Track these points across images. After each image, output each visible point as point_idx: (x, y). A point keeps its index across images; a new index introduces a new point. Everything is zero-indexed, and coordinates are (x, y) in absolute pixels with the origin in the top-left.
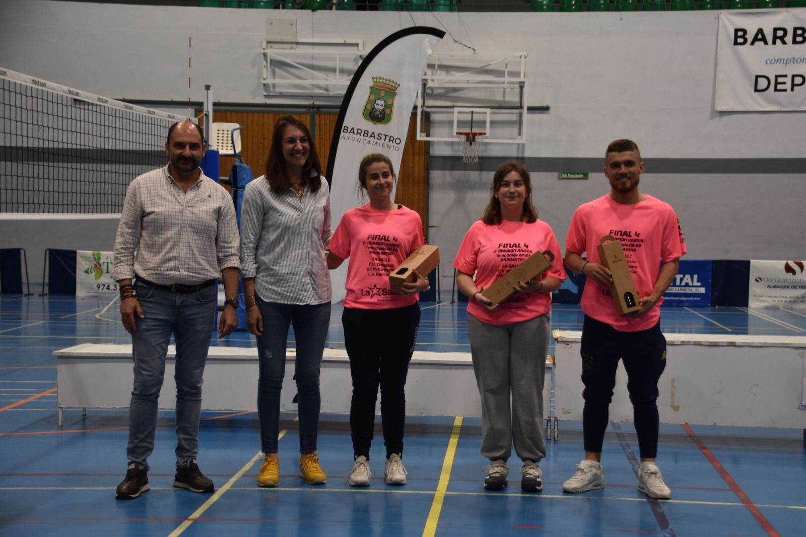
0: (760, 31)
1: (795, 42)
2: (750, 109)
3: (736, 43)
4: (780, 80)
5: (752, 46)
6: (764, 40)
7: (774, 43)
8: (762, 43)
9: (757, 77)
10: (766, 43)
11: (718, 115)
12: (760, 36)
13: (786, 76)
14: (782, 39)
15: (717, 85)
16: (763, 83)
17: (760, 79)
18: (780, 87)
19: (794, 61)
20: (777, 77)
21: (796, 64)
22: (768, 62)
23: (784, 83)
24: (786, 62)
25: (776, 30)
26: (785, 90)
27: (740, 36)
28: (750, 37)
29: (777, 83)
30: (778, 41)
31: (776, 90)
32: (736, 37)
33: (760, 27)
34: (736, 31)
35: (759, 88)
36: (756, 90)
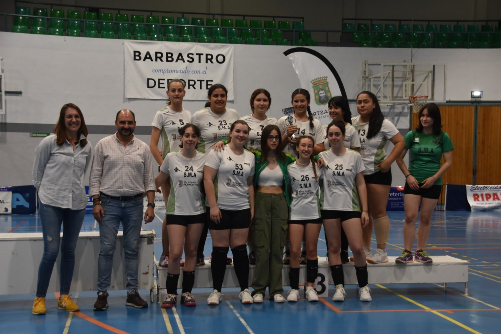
0: (148, 53)
1: (167, 61)
2: (146, 98)
3: (135, 59)
4: (161, 81)
5: (144, 62)
6: (150, 58)
7: (156, 60)
8: (149, 60)
9: (148, 79)
10: (152, 60)
11: (128, 100)
12: (148, 56)
13: (164, 80)
14: (160, 58)
15: (126, 83)
16: (152, 83)
17: (150, 81)
18: (161, 86)
19: (168, 71)
20: (159, 80)
21: (169, 73)
22: (154, 71)
23: (164, 84)
24: (164, 72)
25: (156, 53)
26: (164, 88)
27: (137, 55)
28: (143, 56)
29: (159, 83)
30: (158, 59)
31: (159, 87)
32: (135, 56)
33: (148, 51)
34: (135, 52)
35: (150, 86)
36: (148, 87)
